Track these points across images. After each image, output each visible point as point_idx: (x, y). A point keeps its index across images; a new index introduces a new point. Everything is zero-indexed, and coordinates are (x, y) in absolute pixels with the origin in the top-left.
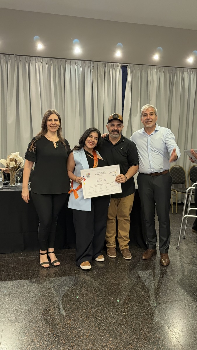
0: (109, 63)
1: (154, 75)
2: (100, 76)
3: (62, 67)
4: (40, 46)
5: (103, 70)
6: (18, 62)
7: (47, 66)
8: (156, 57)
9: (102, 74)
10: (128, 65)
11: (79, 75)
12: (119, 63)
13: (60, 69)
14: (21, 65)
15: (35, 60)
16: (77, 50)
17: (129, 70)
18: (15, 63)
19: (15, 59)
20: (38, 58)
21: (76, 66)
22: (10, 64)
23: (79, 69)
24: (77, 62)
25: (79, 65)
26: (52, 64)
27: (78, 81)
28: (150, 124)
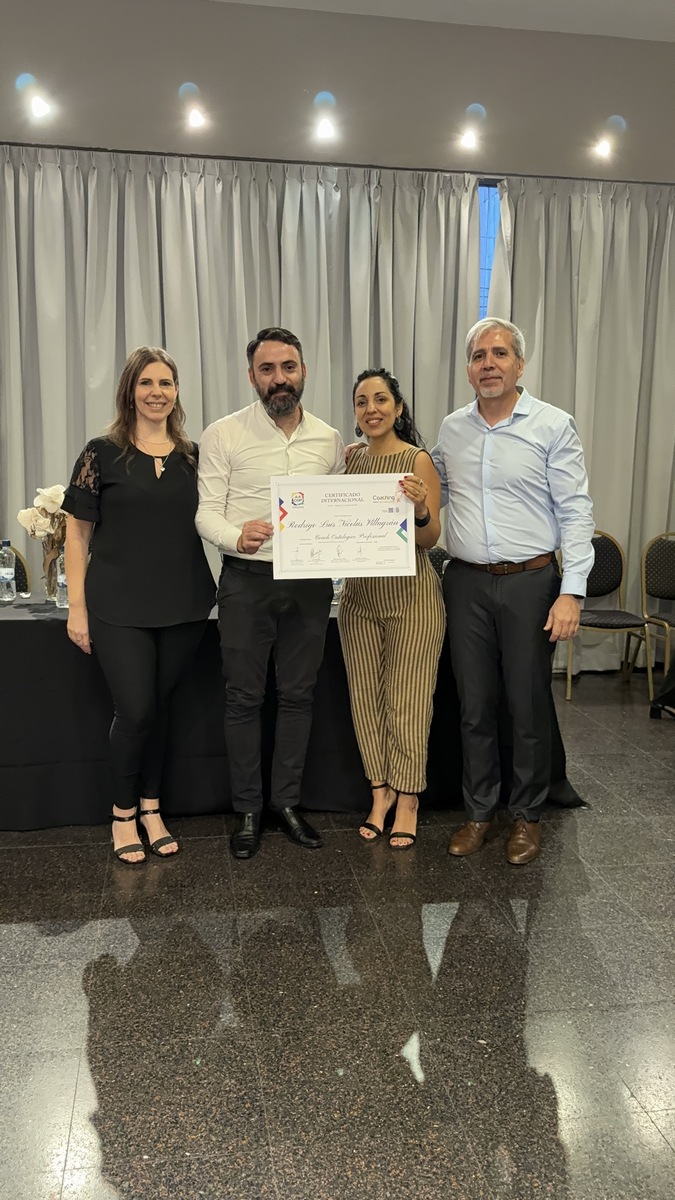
0: (436, 174)
1: (593, 215)
2: (402, 221)
3: (273, 190)
4: (196, 119)
5: (412, 198)
6: (122, 177)
7: (219, 188)
8: (603, 149)
9: (409, 212)
10: (501, 180)
11: (329, 217)
12: (472, 173)
13: (264, 195)
14: (133, 186)
15: (178, 168)
16: (326, 130)
17: (506, 195)
18: (112, 177)
19: (111, 165)
20: (191, 159)
21: (319, 186)
22: (94, 182)
23: (331, 195)
24: (324, 171)
25: (330, 181)
26: (239, 180)
27: (328, 237)
28: (496, 385)
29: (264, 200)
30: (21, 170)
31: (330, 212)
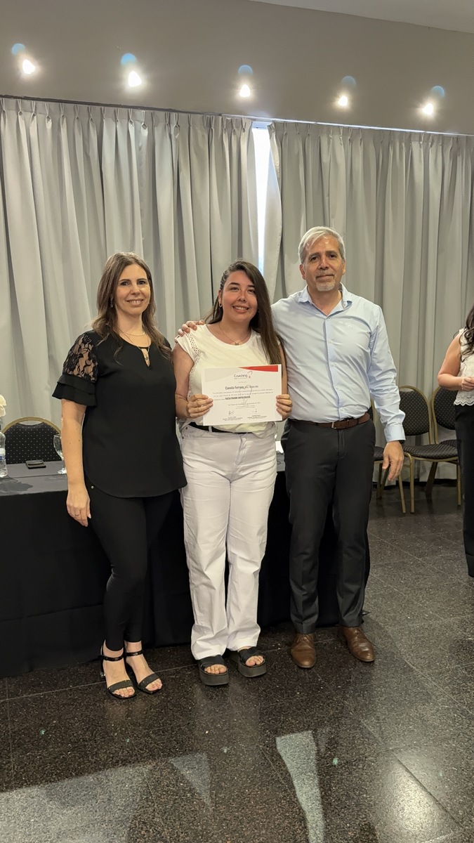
0: (220, 118)
1: (337, 150)
2: (196, 153)
3: (93, 126)
4: (28, 67)
5: (203, 136)
7: (49, 125)
8: (343, 101)
9: (201, 145)
11: (140, 149)
13: (86, 132)
15: (14, 108)
16: (134, 80)
17: (274, 135)
20: (27, 102)
21: (129, 124)
23: (140, 132)
24: (133, 113)
25: (139, 121)
26: (65, 119)
27: (139, 164)
28: (329, 281)
29: (86, 136)
31: (140, 145)
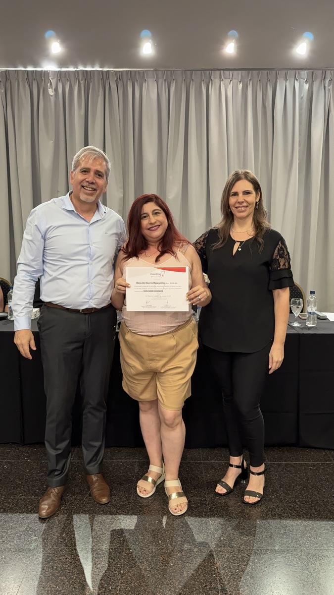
3: (270, 85)
4: (230, 49)
6: (188, 83)
7: (240, 86)
11: (302, 98)
13: (265, 88)
14: (194, 89)
15: (219, 77)
16: (302, 49)
18: (183, 84)
19: (183, 78)
20: (225, 71)
21: (296, 81)
22: (174, 88)
23: (303, 86)
24: (299, 73)
25: (302, 78)
26: (251, 81)
27: (300, 109)
29: (265, 92)
30: (136, 83)
31: (302, 95)
